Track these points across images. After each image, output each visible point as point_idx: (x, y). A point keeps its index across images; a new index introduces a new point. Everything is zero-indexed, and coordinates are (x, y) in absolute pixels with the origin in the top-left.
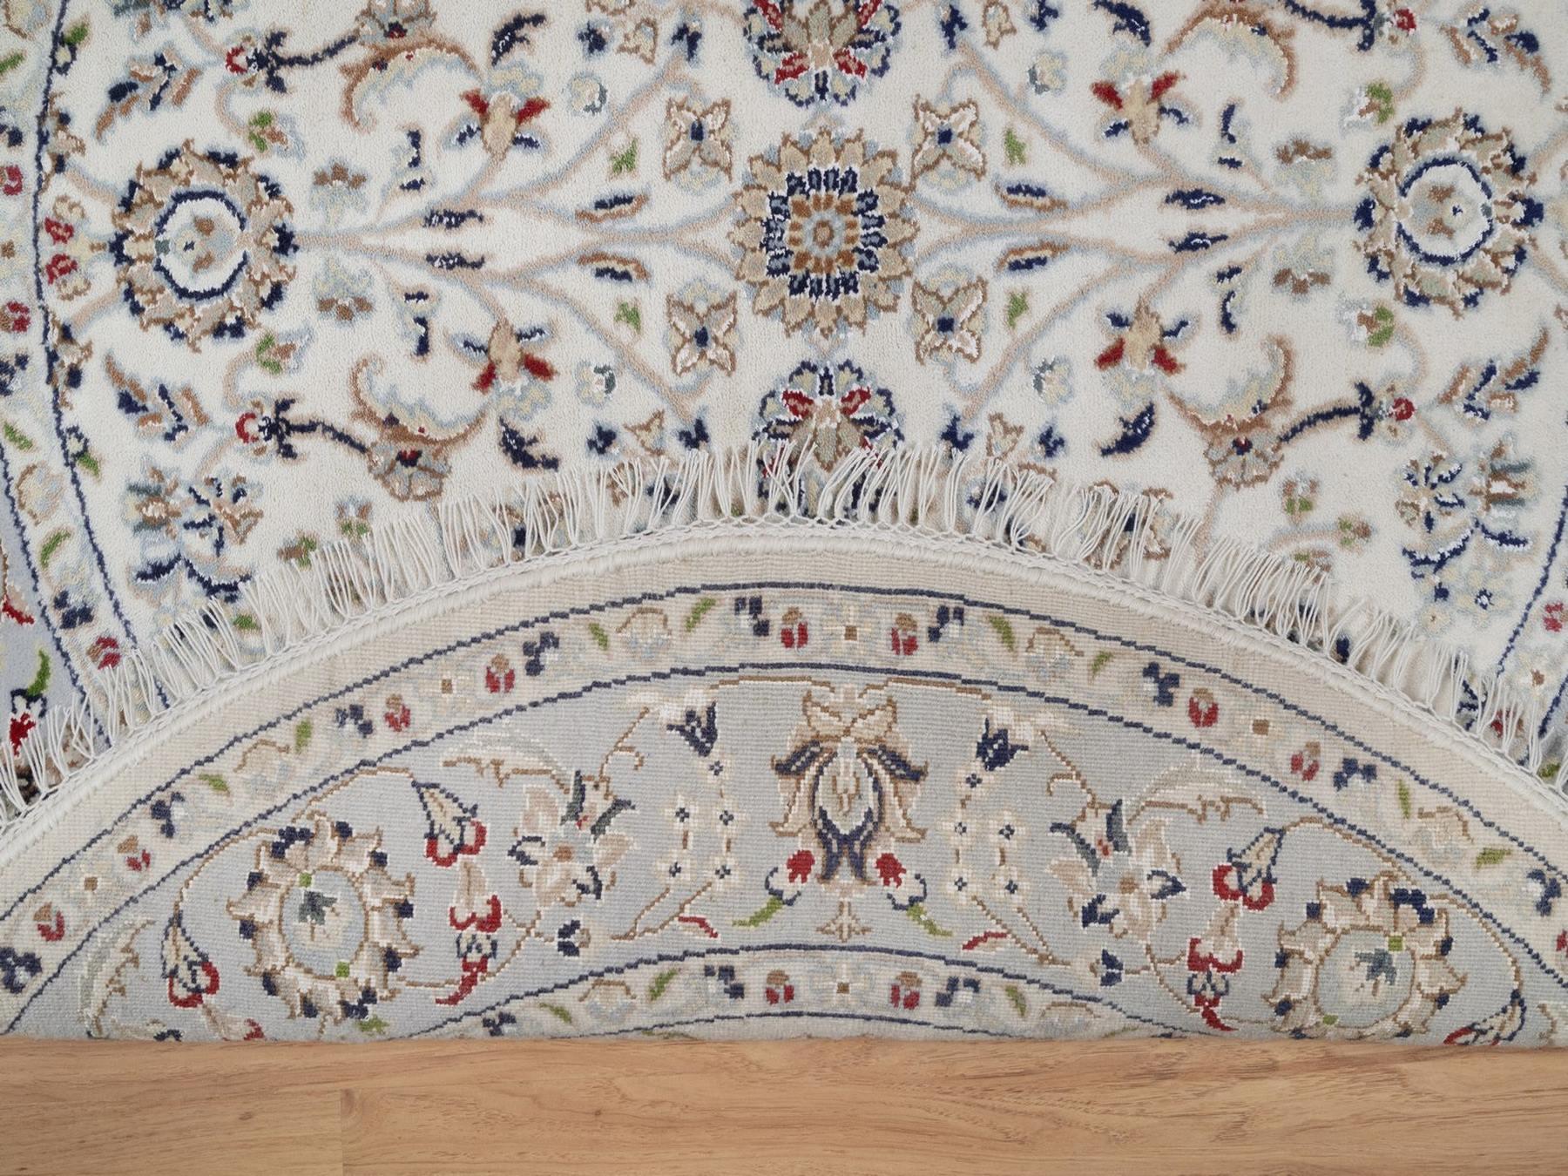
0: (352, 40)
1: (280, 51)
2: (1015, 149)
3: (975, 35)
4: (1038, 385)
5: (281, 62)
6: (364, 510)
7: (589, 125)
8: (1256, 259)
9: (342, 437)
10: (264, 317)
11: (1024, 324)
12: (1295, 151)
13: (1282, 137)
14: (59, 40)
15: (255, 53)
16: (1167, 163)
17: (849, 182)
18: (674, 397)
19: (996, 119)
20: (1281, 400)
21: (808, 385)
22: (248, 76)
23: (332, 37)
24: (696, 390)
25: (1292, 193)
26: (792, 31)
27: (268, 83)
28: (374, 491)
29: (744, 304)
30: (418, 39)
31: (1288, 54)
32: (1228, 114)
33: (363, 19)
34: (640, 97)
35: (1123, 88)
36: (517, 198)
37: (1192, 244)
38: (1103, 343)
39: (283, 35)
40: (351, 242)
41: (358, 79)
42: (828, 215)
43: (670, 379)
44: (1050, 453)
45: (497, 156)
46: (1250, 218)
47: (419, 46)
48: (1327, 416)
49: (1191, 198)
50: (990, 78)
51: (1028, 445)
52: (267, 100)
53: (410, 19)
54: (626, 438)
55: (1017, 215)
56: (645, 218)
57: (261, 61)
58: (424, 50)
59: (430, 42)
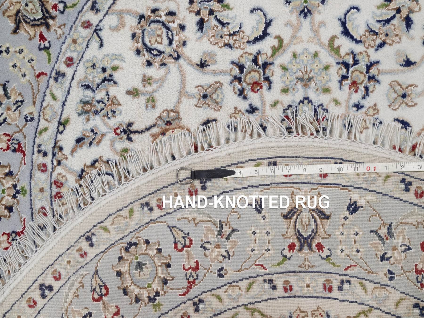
0: (154, 126)
1: (131, 129)
5: (131, 132)
14: (60, 123)
15: (123, 129)
22: (121, 136)
23: (148, 124)
27: (127, 139)
30: (176, 126)
33: (158, 119)
35: (402, 147)
39: (132, 123)
41: (156, 138)
47: (176, 128)
52: (126, 144)
53: (173, 120)
57: (125, 132)
58: (178, 129)
59: (179, 127)
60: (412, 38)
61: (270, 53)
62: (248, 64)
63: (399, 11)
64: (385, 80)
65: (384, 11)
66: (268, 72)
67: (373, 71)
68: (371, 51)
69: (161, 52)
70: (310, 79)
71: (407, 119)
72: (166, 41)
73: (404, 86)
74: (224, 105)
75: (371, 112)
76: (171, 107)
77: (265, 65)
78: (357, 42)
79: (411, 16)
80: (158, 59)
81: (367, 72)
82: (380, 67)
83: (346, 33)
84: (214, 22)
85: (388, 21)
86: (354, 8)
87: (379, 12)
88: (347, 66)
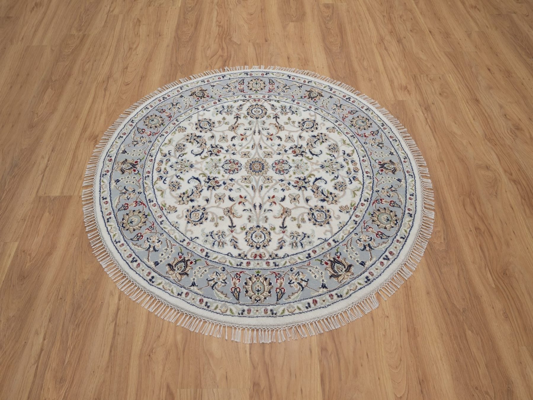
2: (267, 187)
3: (280, 183)
4: (238, 189)
6: (228, 124)
7: (270, 145)
8: (253, 213)
9: (236, 122)
10: (249, 116)
11: (245, 187)
12: (266, 219)
13: (268, 217)
14: (278, 101)
16: (265, 203)
17: (263, 169)
18: (239, 152)
19: (271, 185)
20: (234, 216)
21: (239, 165)
24: (239, 154)
25: (261, 217)
26: (280, 164)
28: (230, 125)
29: (249, 159)
31: (279, 218)
32: (271, 210)
33: (281, 125)
34: (273, 149)
35: (274, 198)
36: (261, 138)
37: (255, 206)
38: (243, 196)
39: (279, 118)
40: (257, 123)
41: (274, 124)
42: (259, 167)
43: (241, 151)
44: (229, 190)
45: (266, 136)
46: (258, 213)
47: (278, 130)
48: (232, 222)
49: (260, 206)
50: (275, 184)
51: (230, 187)
52: (272, 117)
54: (234, 147)
55: (259, 187)
56: (259, 150)
57: (276, 116)
60: (317, 202)
61: (306, 156)
62: (302, 150)
63: (327, 197)
64: (300, 193)
65: (327, 192)
66: (300, 155)
67: (303, 189)
68: (311, 188)
69: (303, 126)
70: (298, 168)
71: (286, 200)
72: (307, 127)
73: (298, 199)
74: (286, 143)
75: (287, 188)
76: (285, 128)
77: (302, 155)
78: (314, 183)
79: (326, 201)
80: (301, 125)
81: (303, 187)
82: (305, 191)
83: (316, 180)
84: (315, 140)
85: (323, 193)
86: (326, 182)
87: (326, 190)
88: (304, 179)
